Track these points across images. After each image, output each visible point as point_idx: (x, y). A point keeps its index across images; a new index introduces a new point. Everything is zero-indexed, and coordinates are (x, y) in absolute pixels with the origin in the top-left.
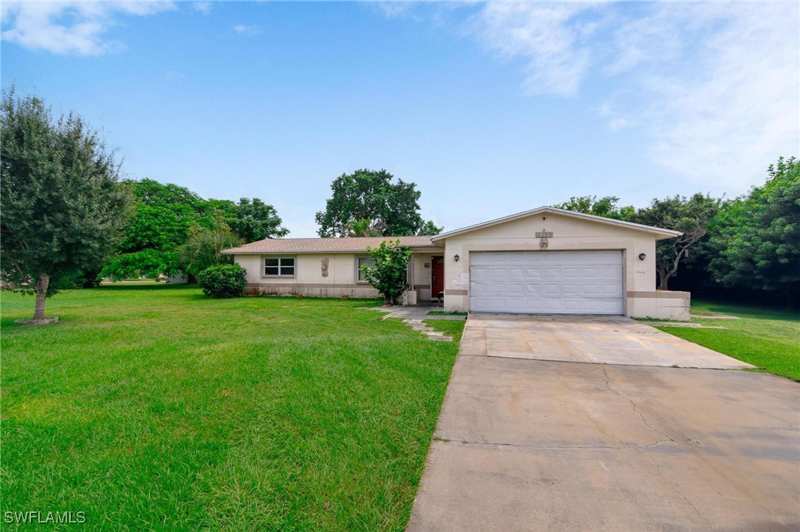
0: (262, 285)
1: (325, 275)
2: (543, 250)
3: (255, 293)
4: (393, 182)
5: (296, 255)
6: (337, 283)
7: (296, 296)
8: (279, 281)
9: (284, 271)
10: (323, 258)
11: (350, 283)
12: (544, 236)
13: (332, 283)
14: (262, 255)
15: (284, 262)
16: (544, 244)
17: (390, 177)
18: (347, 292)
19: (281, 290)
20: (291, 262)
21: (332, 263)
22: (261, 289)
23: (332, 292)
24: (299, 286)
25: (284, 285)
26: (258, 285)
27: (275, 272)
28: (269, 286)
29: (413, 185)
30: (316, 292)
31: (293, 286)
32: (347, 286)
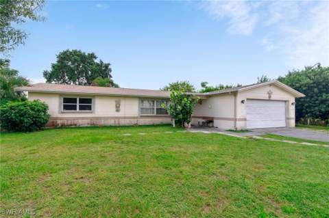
0: (61, 119)
1: (118, 111)
2: (269, 100)
3: (55, 126)
4: (97, 61)
5: (95, 96)
6: (126, 116)
7: (94, 126)
8: (78, 116)
9: (82, 108)
10: (117, 99)
11: (136, 116)
12: (270, 94)
13: (123, 116)
14: (60, 94)
15: (82, 101)
16: (270, 97)
17: (95, 58)
18: (134, 122)
19: (80, 122)
20: (89, 101)
21: (123, 103)
22: (59, 122)
23: (123, 122)
24: (97, 118)
25: (83, 118)
26: (57, 118)
27: (74, 108)
28: (68, 119)
29: (109, 64)
30: (111, 122)
31: (91, 118)
32: (134, 118)
